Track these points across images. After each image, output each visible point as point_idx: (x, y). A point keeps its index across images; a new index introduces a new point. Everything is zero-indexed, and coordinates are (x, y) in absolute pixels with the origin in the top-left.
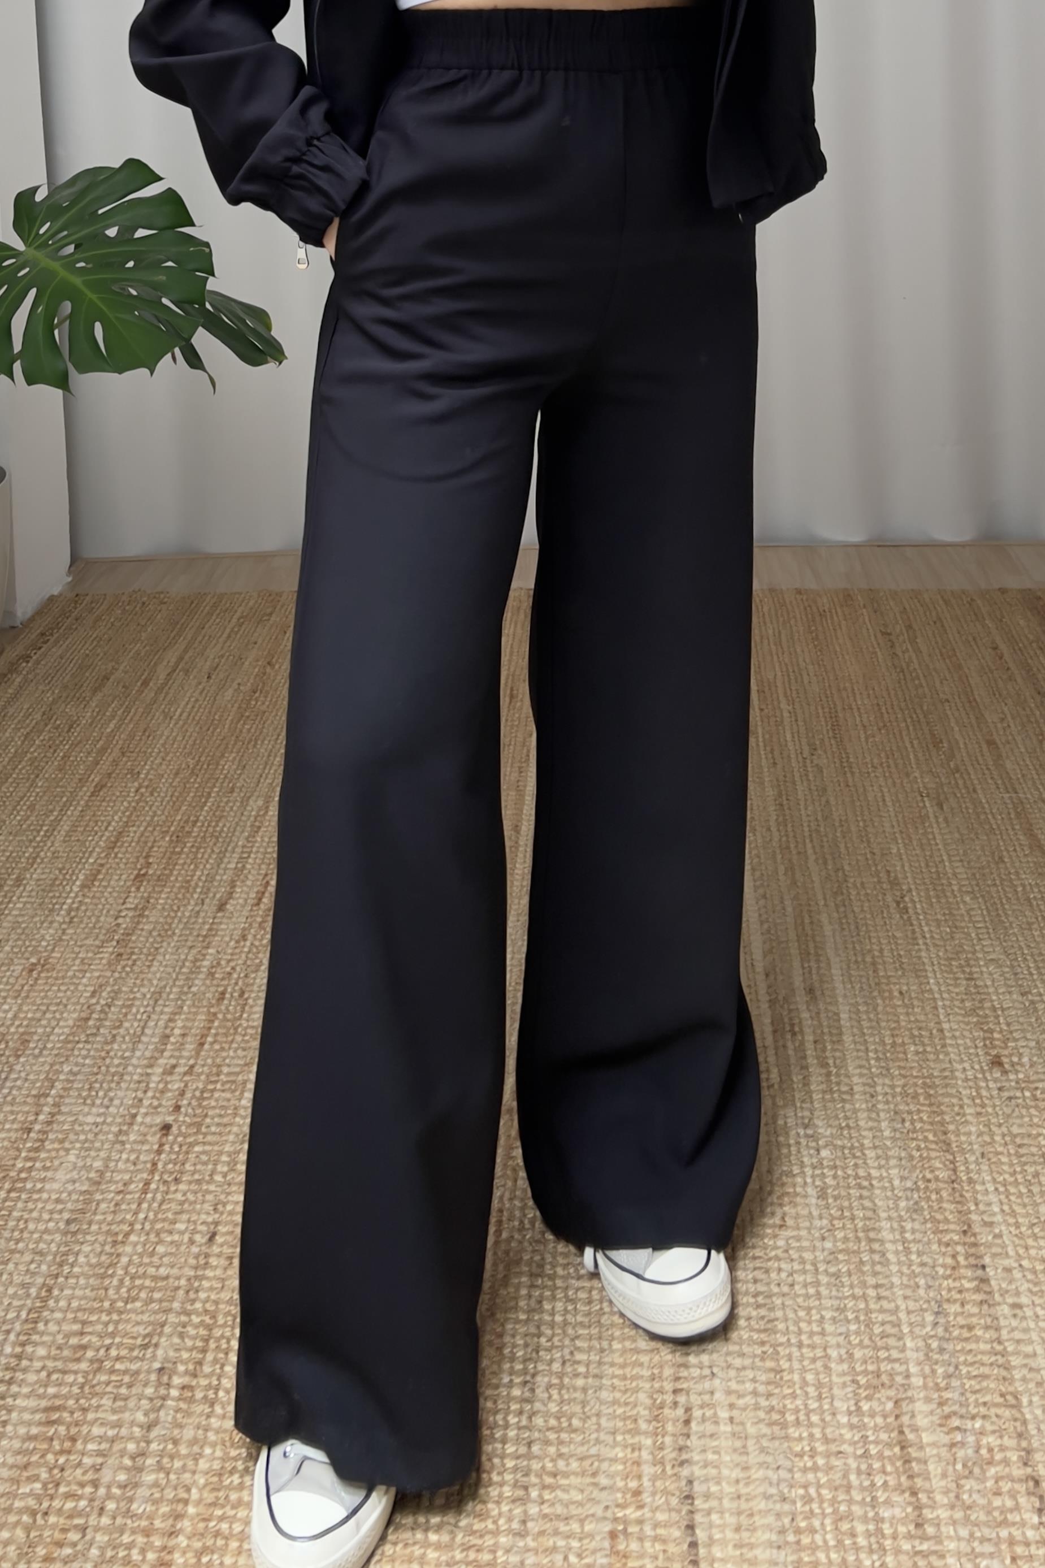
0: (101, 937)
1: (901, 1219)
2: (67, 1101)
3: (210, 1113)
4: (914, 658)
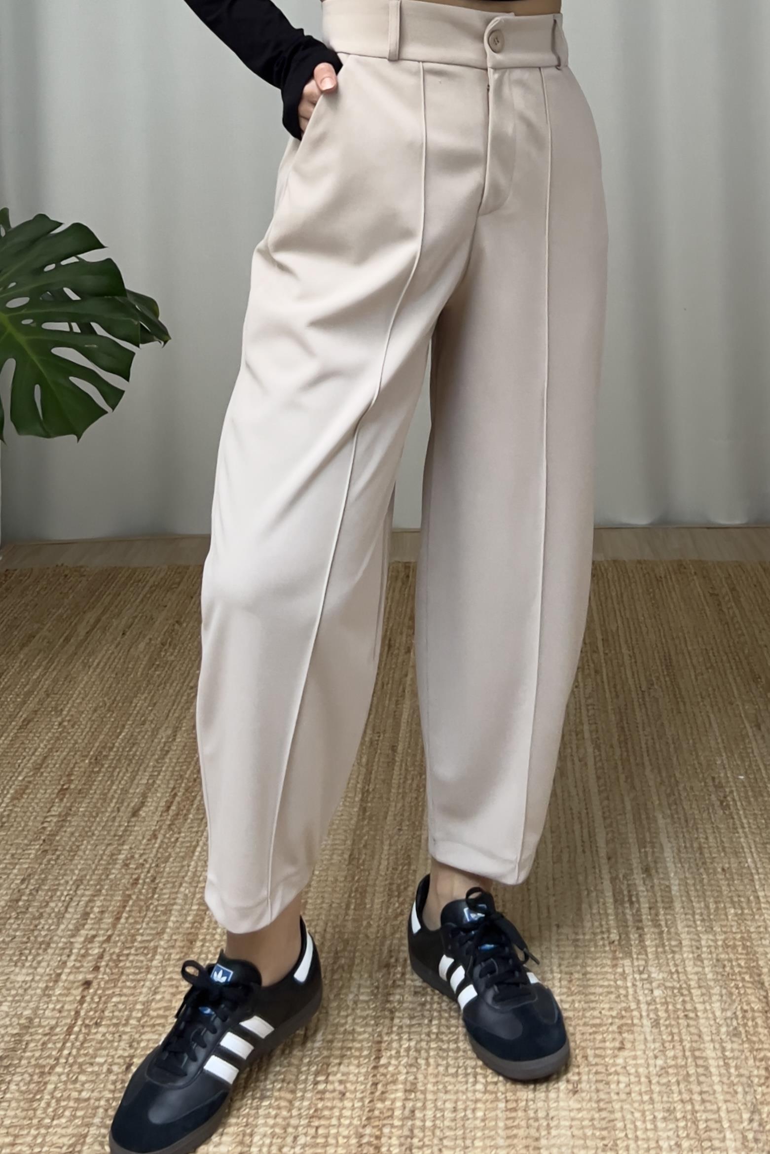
0: (30, 837)
1: (722, 1041)
3: (126, 972)
4: (737, 612)
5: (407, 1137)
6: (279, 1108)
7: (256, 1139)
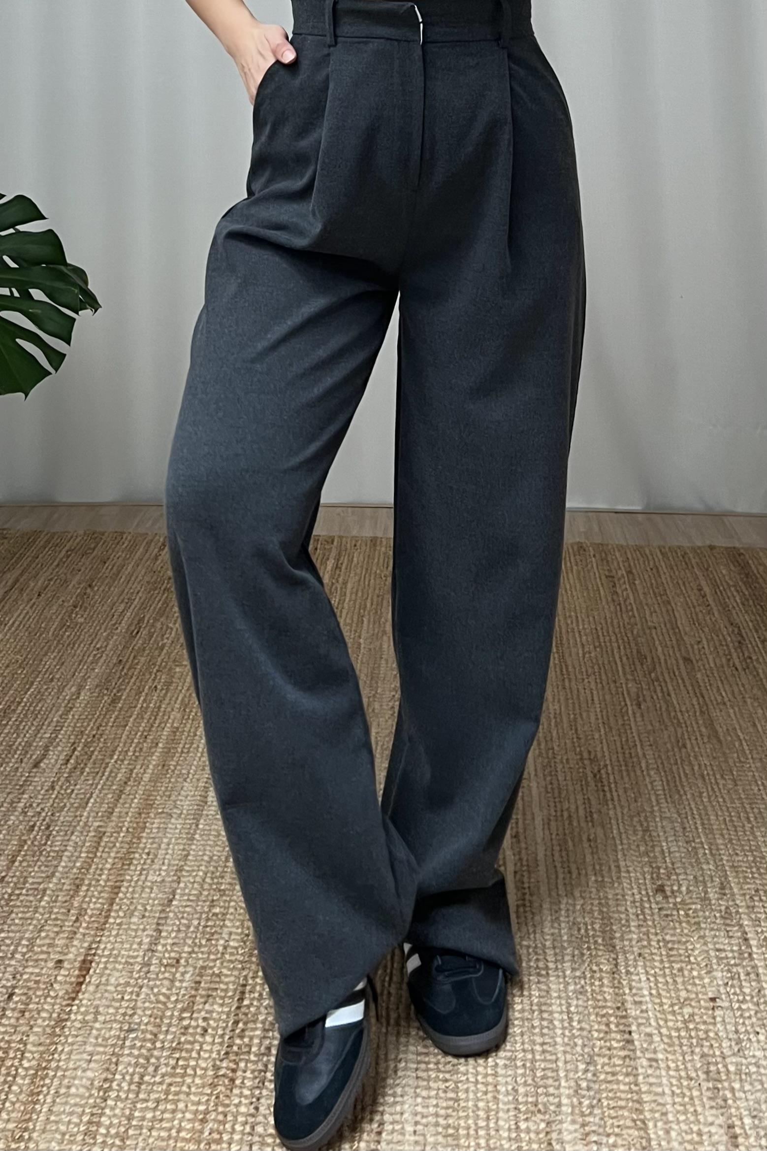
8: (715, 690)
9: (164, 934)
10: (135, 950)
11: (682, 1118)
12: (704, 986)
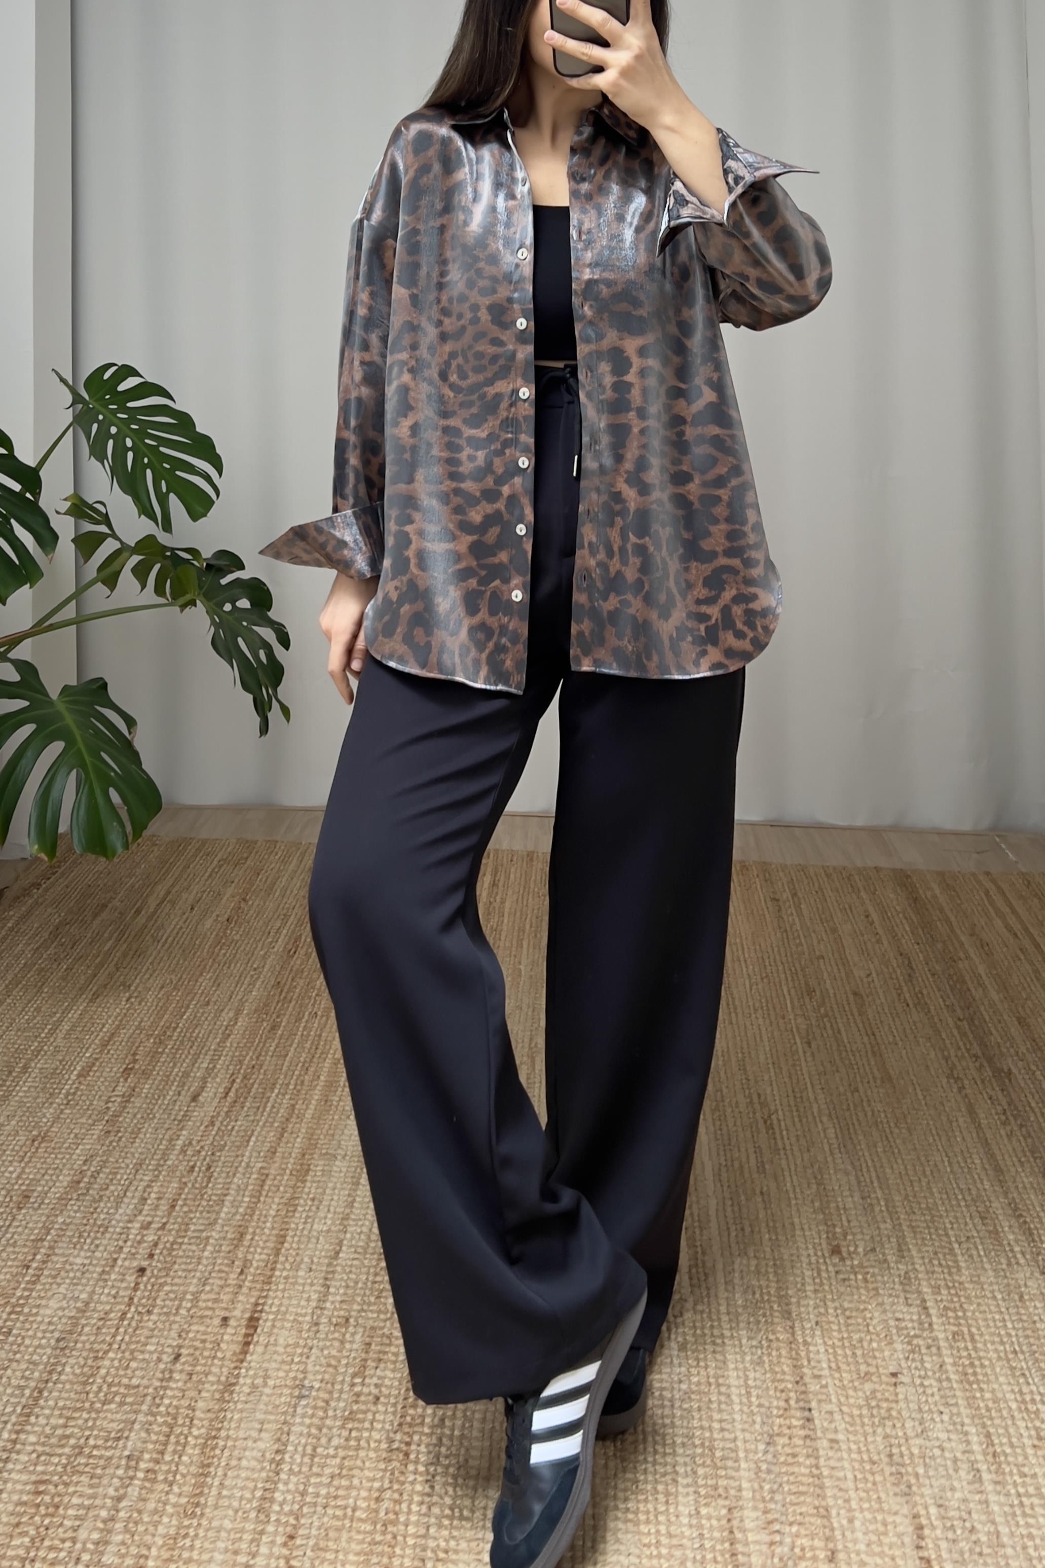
0: (94, 1117)
1: (745, 1369)
2: (60, 1245)
3: (179, 1261)
4: (797, 920)
5: (435, 1445)
6: (315, 1407)
7: (292, 1438)
8: (886, 1028)
9: (332, 1290)
10: (303, 1307)
11: (866, 1505)
12: (884, 1359)
